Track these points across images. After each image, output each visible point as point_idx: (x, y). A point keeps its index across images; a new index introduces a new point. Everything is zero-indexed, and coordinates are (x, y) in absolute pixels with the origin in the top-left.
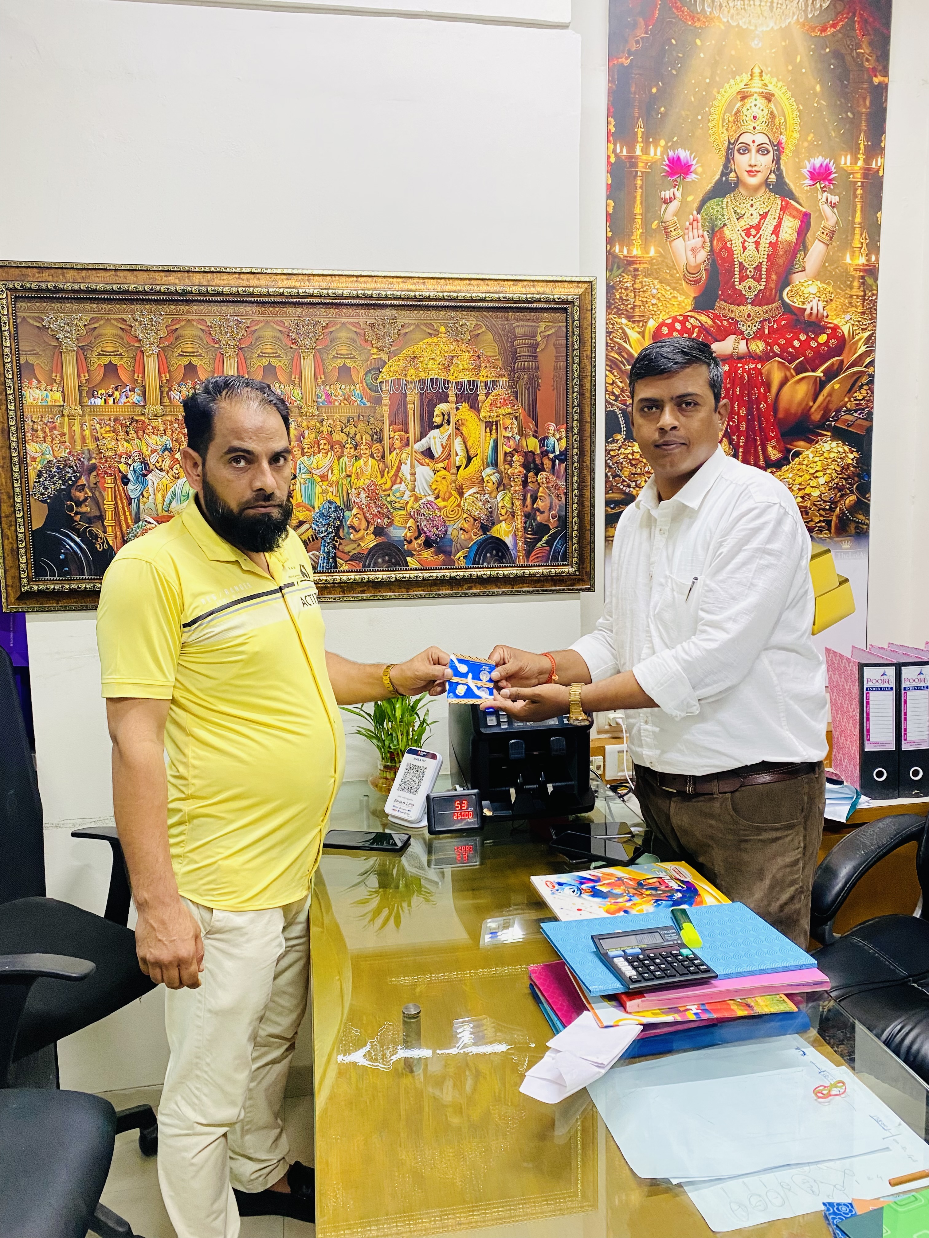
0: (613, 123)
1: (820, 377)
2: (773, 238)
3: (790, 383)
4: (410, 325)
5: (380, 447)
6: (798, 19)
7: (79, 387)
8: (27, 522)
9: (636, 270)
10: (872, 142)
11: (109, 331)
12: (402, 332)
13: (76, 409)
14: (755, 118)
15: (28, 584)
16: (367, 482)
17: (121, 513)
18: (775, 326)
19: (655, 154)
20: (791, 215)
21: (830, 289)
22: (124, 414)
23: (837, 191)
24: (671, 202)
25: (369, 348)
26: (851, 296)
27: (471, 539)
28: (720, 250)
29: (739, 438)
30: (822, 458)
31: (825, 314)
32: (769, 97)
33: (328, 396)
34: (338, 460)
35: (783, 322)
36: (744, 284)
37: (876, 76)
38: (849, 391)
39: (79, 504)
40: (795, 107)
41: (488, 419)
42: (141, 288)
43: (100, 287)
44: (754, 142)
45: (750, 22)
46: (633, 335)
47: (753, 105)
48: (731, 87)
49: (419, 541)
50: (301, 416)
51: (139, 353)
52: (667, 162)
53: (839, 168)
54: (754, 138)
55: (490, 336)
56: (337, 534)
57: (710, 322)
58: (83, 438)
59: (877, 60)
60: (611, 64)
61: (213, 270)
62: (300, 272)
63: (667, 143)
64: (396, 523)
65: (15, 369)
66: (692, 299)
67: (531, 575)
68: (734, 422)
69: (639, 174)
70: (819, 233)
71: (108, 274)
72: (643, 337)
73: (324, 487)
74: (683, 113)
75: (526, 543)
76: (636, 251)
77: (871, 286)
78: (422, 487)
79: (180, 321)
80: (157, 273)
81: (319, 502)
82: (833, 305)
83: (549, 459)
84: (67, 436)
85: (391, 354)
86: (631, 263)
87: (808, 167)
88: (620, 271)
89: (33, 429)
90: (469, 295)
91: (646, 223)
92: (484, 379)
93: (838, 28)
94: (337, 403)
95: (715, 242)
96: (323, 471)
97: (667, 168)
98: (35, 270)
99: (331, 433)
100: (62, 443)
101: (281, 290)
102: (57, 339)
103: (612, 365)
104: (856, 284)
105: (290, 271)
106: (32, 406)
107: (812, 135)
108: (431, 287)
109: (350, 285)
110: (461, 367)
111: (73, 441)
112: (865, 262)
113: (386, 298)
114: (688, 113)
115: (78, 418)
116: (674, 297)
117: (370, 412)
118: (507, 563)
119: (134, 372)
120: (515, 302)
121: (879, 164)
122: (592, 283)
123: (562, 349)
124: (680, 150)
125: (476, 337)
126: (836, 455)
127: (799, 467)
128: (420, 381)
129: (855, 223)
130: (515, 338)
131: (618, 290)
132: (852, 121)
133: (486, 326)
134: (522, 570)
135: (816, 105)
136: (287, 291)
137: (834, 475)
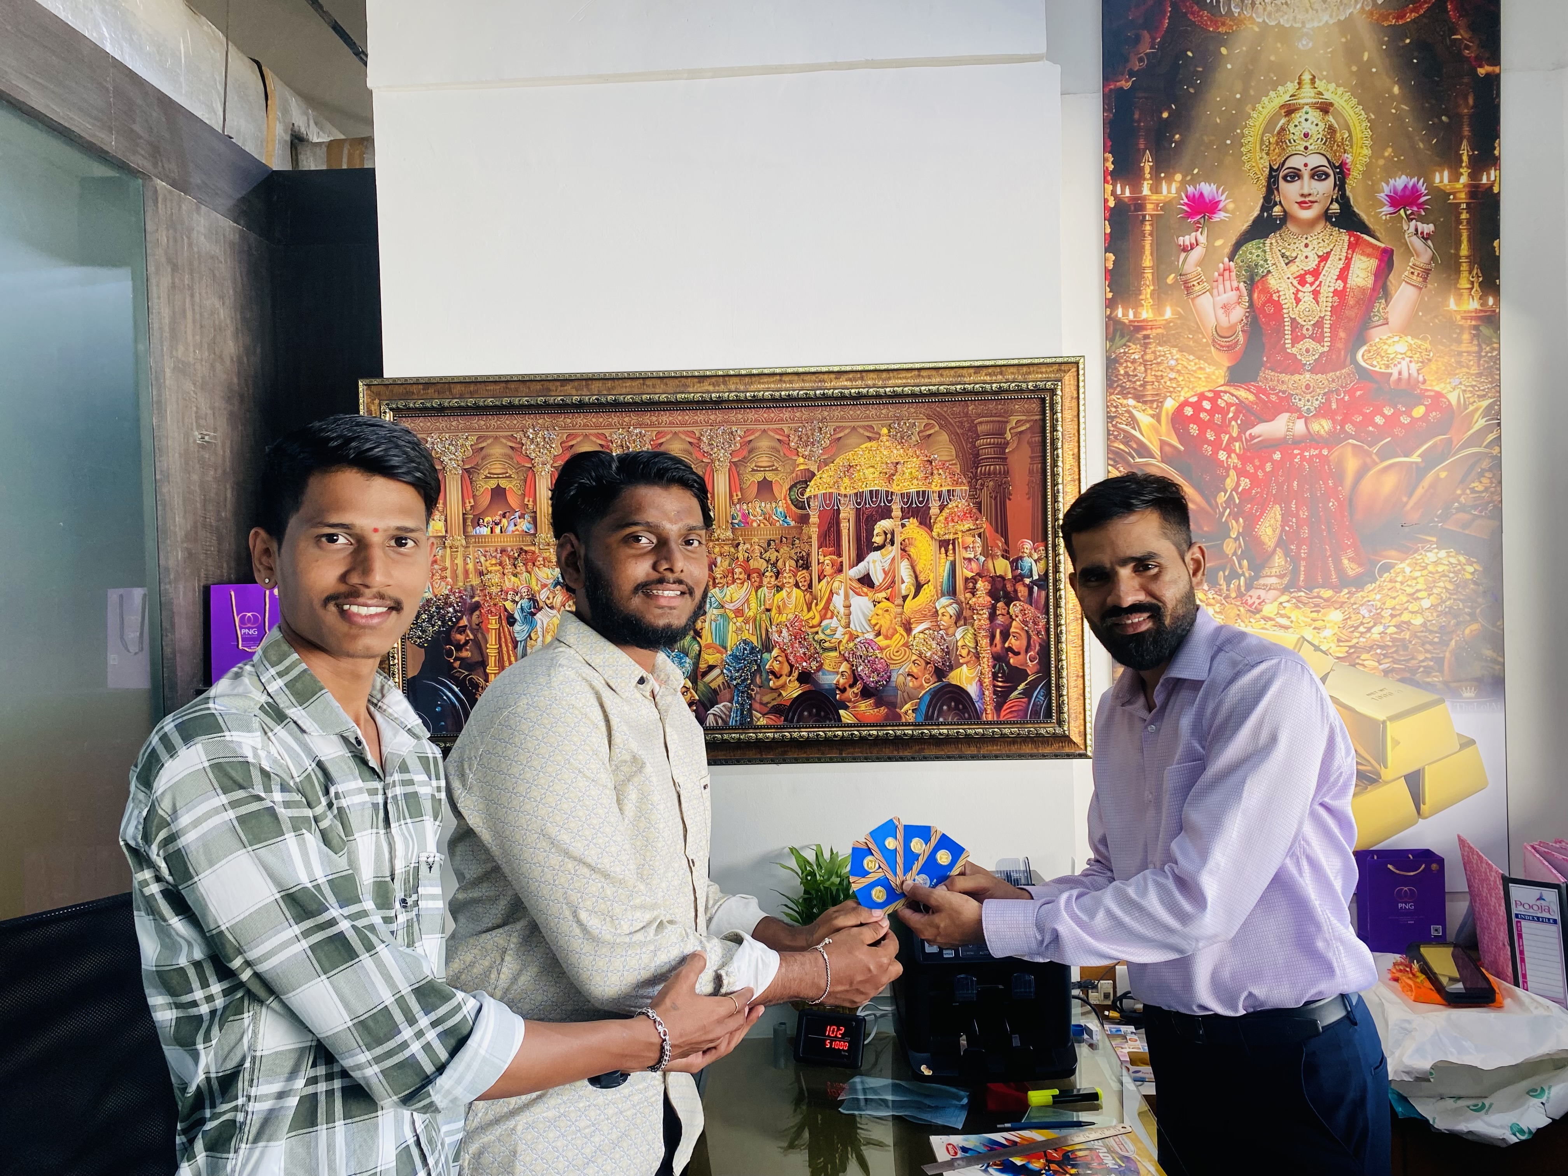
0: (1111, 160)
1: (1416, 463)
2: (1340, 285)
3: (1370, 473)
4: (844, 428)
6: (1363, 7)
7: (464, 514)
8: (402, 670)
9: (1146, 337)
10: (1480, 151)
11: (497, 451)
12: (834, 437)
13: (459, 539)
14: (1306, 135)
16: (791, 616)
17: (506, 658)
19: (1169, 192)
20: (1363, 253)
21: (1427, 345)
22: (511, 544)
23: (1432, 218)
24: (1192, 249)
25: (795, 458)
26: (1460, 354)
27: (921, 687)
28: (1264, 305)
29: (1299, 548)
30: (1425, 572)
31: (1421, 378)
32: (1325, 108)
33: (745, 516)
34: (756, 591)
35: (1358, 393)
36: (1299, 346)
37: (1481, 66)
38: (1462, 481)
39: (459, 647)
40: (1364, 115)
42: (532, 401)
43: (488, 402)
44: (1306, 165)
45: (1295, 18)
46: (1144, 418)
48: (1271, 101)
49: (855, 690)
51: (530, 475)
52: (1186, 200)
53: (1432, 189)
54: (1306, 160)
55: (944, 437)
57: (1251, 397)
58: (466, 572)
59: (1482, 45)
60: (1107, 90)
61: (615, 376)
63: (1184, 177)
64: (826, 667)
66: (1225, 369)
67: (1003, 735)
68: (1291, 527)
69: (1147, 218)
70: (1406, 273)
71: (498, 387)
72: (1159, 421)
73: (738, 624)
74: (1206, 139)
75: (995, 692)
76: (1146, 314)
77: (1490, 338)
78: (858, 623)
79: (575, 436)
80: (552, 383)
81: (732, 640)
82: (1433, 366)
83: (1025, 585)
84: (448, 571)
85: (821, 464)
86: (1138, 329)
87: (1386, 190)
88: (1124, 340)
90: (917, 389)
91: (1159, 278)
92: (937, 489)
93: (1422, 12)
94: (755, 524)
95: (1256, 295)
96: (737, 605)
97: (1185, 208)
98: (421, 387)
99: (748, 560)
100: (443, 578)
101: (691, 396)
103: (1115, 458)
104: (1466, 336)
105: (702, 373)
107: (1390, 150)
108: (870, 382)
109: (772, 385)
110: (907, 475)
111: (455, 576)
112: (1479, 307)
113: (817, 398)
114: (1213, 138)
115: (461, 549)
116: (1200, 368)
117: (794, 533)
118: (970, 718)
119: (524, 495)
120: (977, 393)
121: (1493, 178)
122: (1077, 363)
123: (1039, 449)
124: (1203, 184)
125: (926, 438)
126: (1446, 568)
127: (1390, 585)
128: (856, 494)
129: (1460, 257)
130: (978, 437)
131: (1121, 364)
132: (1448, 126)
133: (940, 425)
134: (988, 730)
135: (1394, 111)
136: (698, 396)
137: (1445, 595)
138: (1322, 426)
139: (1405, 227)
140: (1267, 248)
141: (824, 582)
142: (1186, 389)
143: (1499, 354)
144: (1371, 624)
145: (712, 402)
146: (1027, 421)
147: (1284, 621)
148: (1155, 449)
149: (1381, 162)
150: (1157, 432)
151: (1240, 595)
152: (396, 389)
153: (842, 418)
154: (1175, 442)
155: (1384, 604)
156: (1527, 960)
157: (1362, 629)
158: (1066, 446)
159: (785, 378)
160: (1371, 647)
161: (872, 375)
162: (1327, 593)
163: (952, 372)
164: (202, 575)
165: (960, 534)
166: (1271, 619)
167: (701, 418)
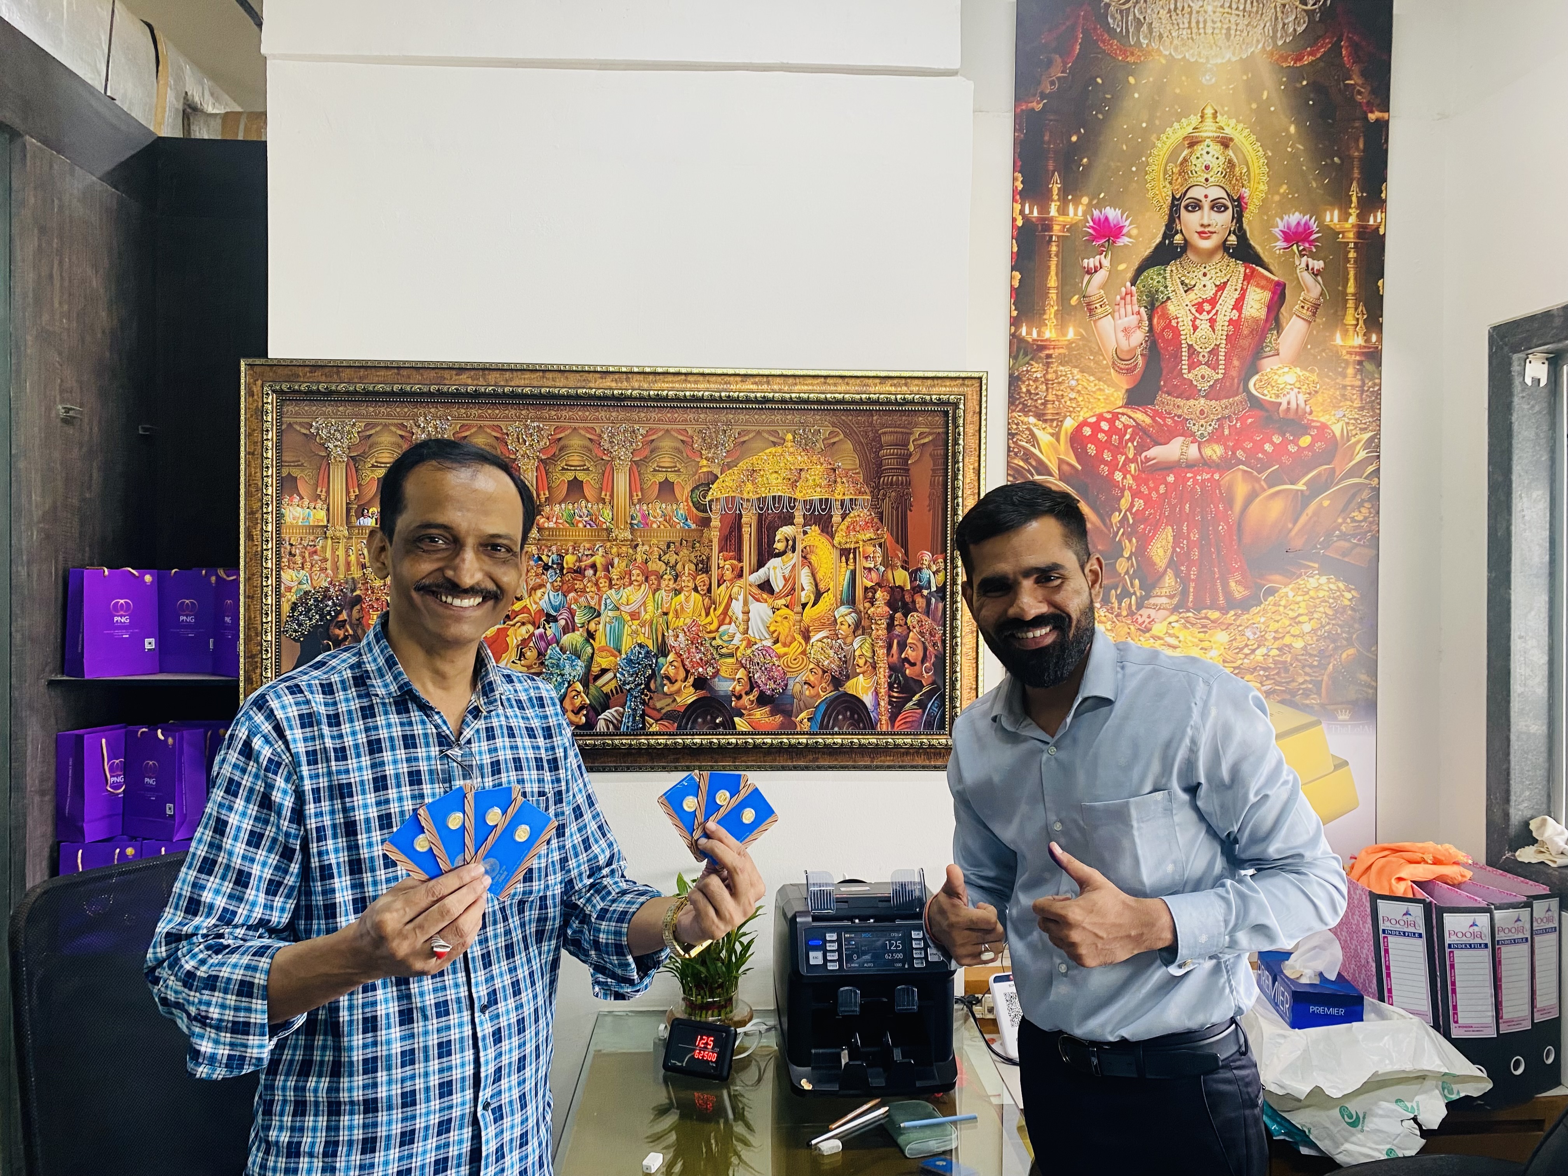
0: (1021, 179)
1: (1302, 491)
2: (1235, 315)
3: (1258, 499)
4: (749, 432)
5: (706, 579)
6: (1264, 47)
7: (347, 504)
8: (276, 664)
9: (1049, 356)
10: (1368, 193)
11: (386, 439)
12: (738, 440)
13: (341, 530)
14: (1207, 168)
18: (1238, 425)
19: (1076, 214)
20: (1258, 286)
21: (1314, 377)
23: (1322, 255)
24: (1096, 271)
25: (698, 459)
26: (1344, 387)
27: (818, 695)
28: (1163, 330)
29: (1189, 569)
30: (1307, 597)
31: (1308, 409)
32: (1225, 143)
33: (645, 517)
34: (654, 594)
35: (1250, 420)
36: (1195, 372)
37: (1372, 112)
38: (1343, 511)
40: (1261, 153)
41: (844, 547)
42: (426, 389)
43: (378, 388)
44: (1206, 196)
45: (1200, 54)
46: (1044, 437)
47: (1204, 152)
48: (1174, 132)
49: (751, 697)
50: (609, 541)
52: (1091, 224)
53: (1323, 227)
54: (1207, 192)
55: (849, 445)
56: (648, 686)
57: (1148, 420)
58: (348, 564)
59: (1373, 92)
60: (1018, 110)
61: (513, 367)
62: (616, 369)
63: (1091, 201)
64: (722, 673)
65: (275, 484)
67: (897, 746)
69: (1054, 238)
71: (390, 372)
72: (1058, 440)
73: (634, 627)
74: (1112, 164)
75: (890, 703)
76: (1049, 333)
77: (1372, 374)
78: (756, 629)
79: (470, 427)
80: (447, 371)
81: (627, 644)
82: (1319, 398)
83: (922, 596)
84: (329, 563)
85: (724, 467)
86: (1042, 348)
87: (1281, 227)
88: (1027, 359)
89: (290, 553)
90: (823, 396)
91: (1064, 299)
92: (840, 497)
93: (1318, 55)
94: (655, 526)
95: (1155, 321)
97: (1090, 231)
98: (307, 369)
100: (323, 570)
101: (593, 392)
102: (326, 448)
103: (1015, 474)
104: (1350, 371)
105: (604, 369)
106: (292, 526)
107: (1285, 187)
108: (776, 387)
109: (676, 385)
110: (811, 483)
111: (336, 568)
112: (1363, 344)
113: (721, 400)
114: (1119, 164)
115: (343, 541)
116: (1100, 389)
117: (696, 535)
118: (865, 728)
120: (882, 404)
121: (1379, 220)
122: (980, 378)
123: (941, 461)
124: (1108, 208)
125: (831, 446)
126: (1327, 594)
127: (1274, 609)
128: (759, 499)
129: (1347, 295)
130: (881, 447)
131: (1024, 382)
132: (1339, 168)
133: (844, 433)
134: (882, 741)
135: (1289, 150)
136: (599, 392)
137: (1324, 621)
138: (1214, 451)
139: (1297, 263)
140: (1168, 275)
141: (723, 587)
142: (1085, 410)
143: (1380, 389)
144: (1255, 646)
145: (613, 398)
146: (930, 434)
147: (1172, 641)
148: (1054, 468)
150: (1056, 451)
151: (1131, 614)
152: (280, 371)
153: (747, 421)
154: (1073, 461)
155: (1268, 627)
156: (1392, 975)
157: (1246, 651)
158: (966, 460)
159: (690, 378)
160: (1255, 669)
161: (778, 380)
162: (1215, 615)
163: (858, 381)
164: (61, 558)
166: (1160, 638)
167: (602, 414)
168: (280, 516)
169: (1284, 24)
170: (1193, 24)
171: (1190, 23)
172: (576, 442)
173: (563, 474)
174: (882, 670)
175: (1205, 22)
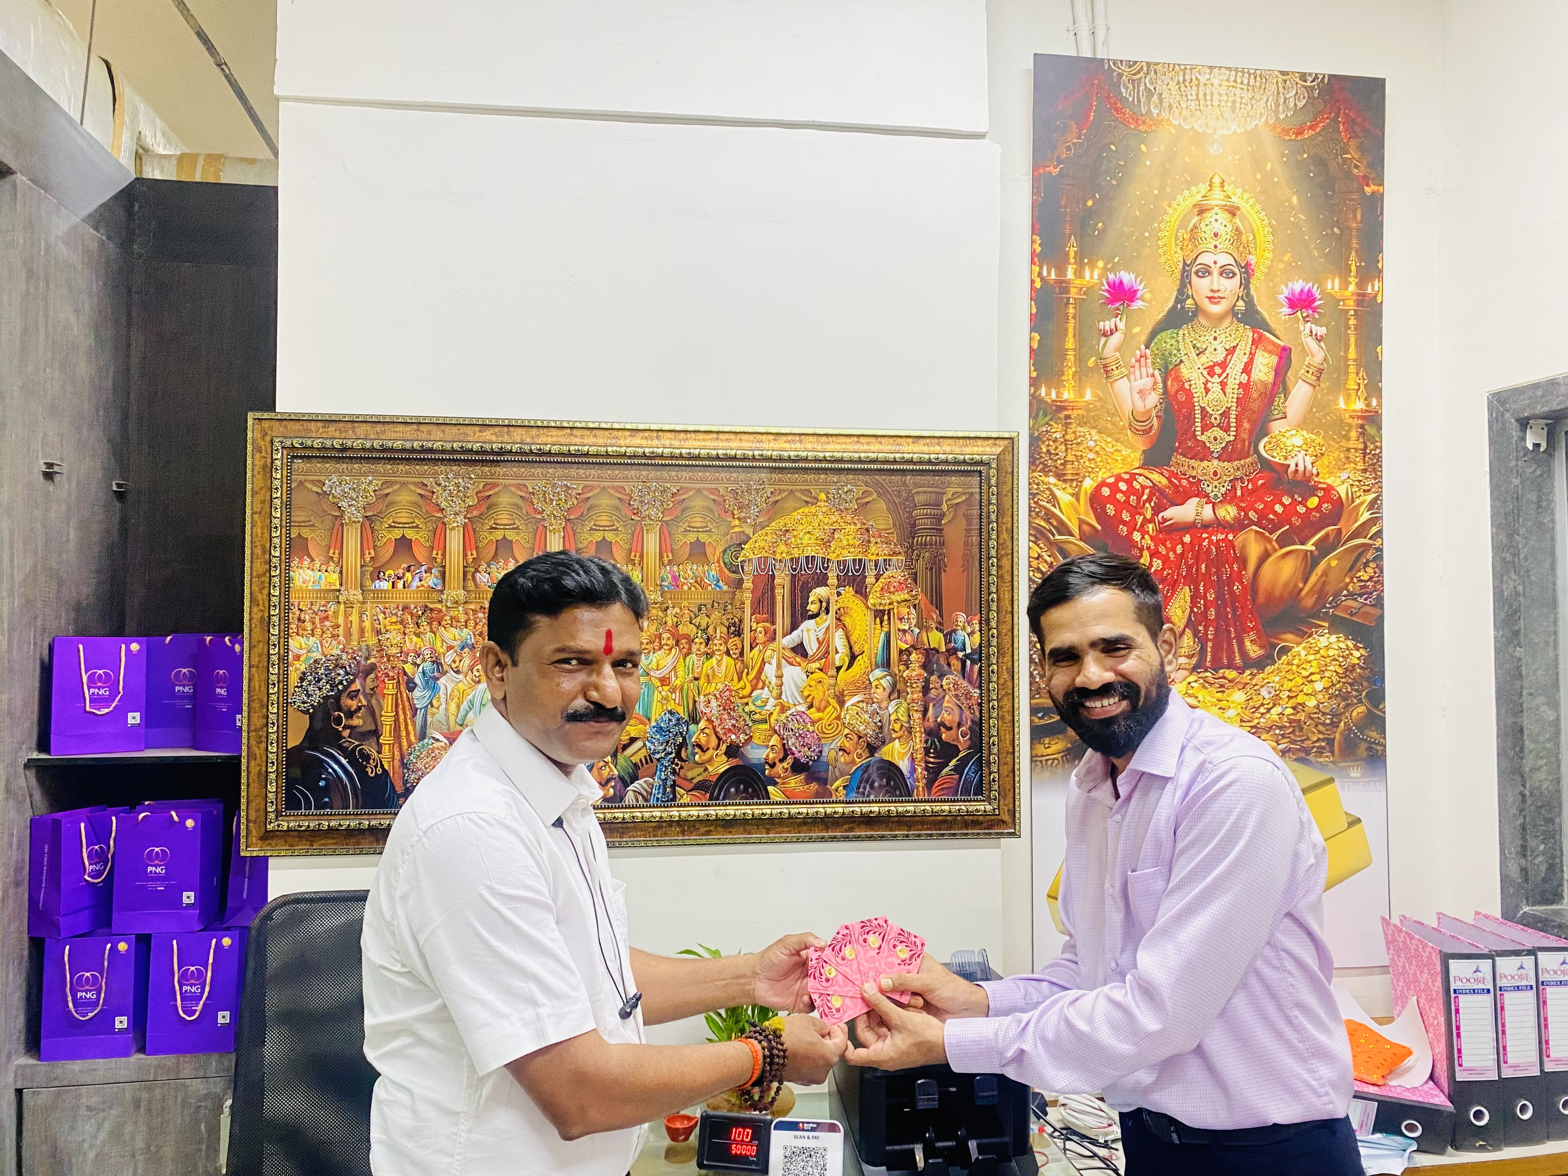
0: (1039, 242)
1: (1311, 552)
2: (1244, 378)
3: (1271, 559)
4: (781, 491)
5: (739, 642)
6: (1267, 121)
7: (362, 566)
8: (282, 738)
9: (1068, 417)
10: (1366, 262)
11: (405, 497)
12: (771, 500)
13: (356, 595)
14: (1216, 235)
15: (277, 820)
16: (720, 686)
17: (402, 727)
18: (1250, 486)
19: (1092, 278)
20: (1265, 350)
21: (1320, 440)
22: (414, 600)
23: (1324, 321)
24: (1112, 334)
25: (730, 519)
26: (1348, 450)
27: (853, 762)
28: (1177, 393)
29: (1206, 629)
30: (1318, 656)
31: (1315, 472)
32: (1233, 211)
33: (675, 578)
34: (684, 659)
35: (1260, 482)
36: (1208, 434)
37: (1368, 185)
38: (1349, 571)
39: (350, 714)
40: (1266, 222)
41: (878, 608)
42: (448, 446)
43: (398, 444)
44: (1215, 263)
45: (1207, 124)
46: (1064, 497)
47: (1213, 220)
48: (1184, 199)
49: (785, 764)
51: (440, 526)
52: (1107, 287)
53: (1325, 294)
55: (882, 505)
56: (678, 755)
57: (1164, 481)
58: (362, 631)
59: (1370, 165)
60: (1036, 173)
61: (539, 424)
62: (646, 427)
63: (1106, 264)
64: (755, 740)
65: (284, 545)
66: (1140, 452)
67: (934, 814)
68: (1197, 607)
69: (1071, 301)
70: (1302, 371)
71: (409, 428)
72: (1078, 500)
73: (664, 693)
74: (1126, 229)
75: (927, 768)
76: (1068, 395)
77: (1373, 437)
78: (790, 693)
79: (494, 485)
80: (469, 428)
81: (657, 712)
82: (1325, 460)
83: (957, 658)
85: (756, 528)
86: (1061, 409)
87: (1286, 292)
88: (1048, 418)
89: (299, 619)
90: (857, 455)
91: (1081, 361)
92: (874, 558)
93: (1318, 130)
94: (685, 588)
95: (1169, 383)
96: (664, 672)
97: (1106, 294)
98: (320, 424)
100: (335, 636)
101: (623, 450)
102: (340, 507)
103: (1037, 534)
104: (1353, 434)
105: (634, 426)
106: (301, 590)
107: (1289, 255)
108: (809, 446)
109: (709, 444)
110: (844, 543)
111: (348, 635)
112: (1364, 408)
113: (754, 459)
114: (1132, 229)
115: (357, 606)
116: (1117, 450)
119: (432, 548)
120: (915, 463)
121: (1376, 289)
122: (1012, 439)
123: (974, 521)
124: (1122, 272)
125: (864, 506)
127: (1287, 668)
128: (792, 560)
129: (1348, 360)
130: (915, 507)
131: (1044, 442)
132: (1339, 238)
133: (878, 492)
134: (921, 807)
135: (1292, 219)
136: (630, 451)
137: (1335, 679)
138: (1228, 512)
139: (1302, 328)
140: (1180, 339)
141: (756, 650)
142: (1104, 470)
143: (1381, 452)
144: (1271, 705)
145: (644, 456)
148: (1074, 528)
149: (1282, 266)
150: (1076, 511)
152: (290, 425)
153: (780, 480)
155: (1282, 686)
156: (1461, 1032)
157: (1262, 710)
158: (1000, 520)
159: (721, 436)
160: (1271, 728)
161: (811, 437)
163: (891, 440)
165: (895, 604)
167: (632, 473)
168: (289, 579)
169: (1285, 99)
170: (1201, 97)
171: (1197, 95)
172: (605, 502)
173: (591, 535)
174: (918, 735)
175: (1212, 94)
